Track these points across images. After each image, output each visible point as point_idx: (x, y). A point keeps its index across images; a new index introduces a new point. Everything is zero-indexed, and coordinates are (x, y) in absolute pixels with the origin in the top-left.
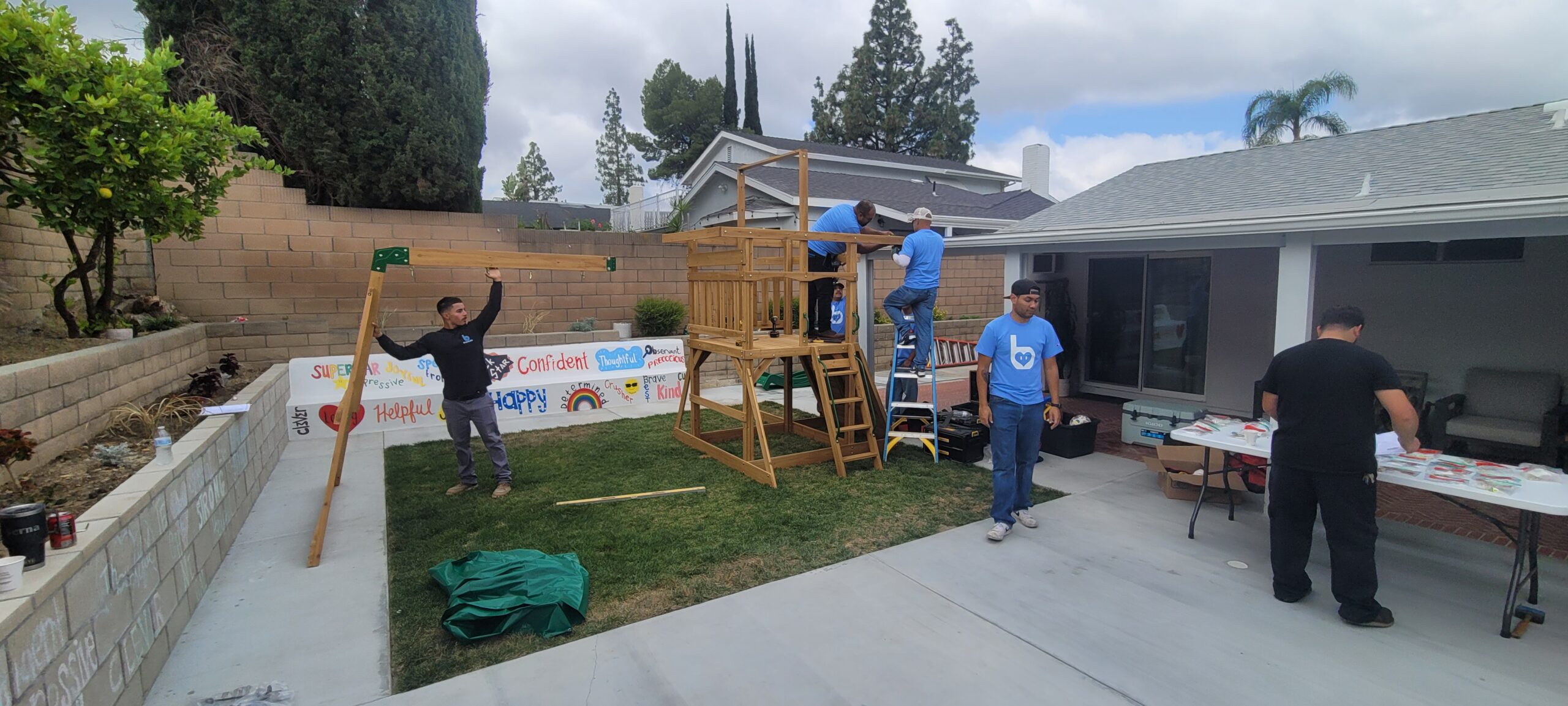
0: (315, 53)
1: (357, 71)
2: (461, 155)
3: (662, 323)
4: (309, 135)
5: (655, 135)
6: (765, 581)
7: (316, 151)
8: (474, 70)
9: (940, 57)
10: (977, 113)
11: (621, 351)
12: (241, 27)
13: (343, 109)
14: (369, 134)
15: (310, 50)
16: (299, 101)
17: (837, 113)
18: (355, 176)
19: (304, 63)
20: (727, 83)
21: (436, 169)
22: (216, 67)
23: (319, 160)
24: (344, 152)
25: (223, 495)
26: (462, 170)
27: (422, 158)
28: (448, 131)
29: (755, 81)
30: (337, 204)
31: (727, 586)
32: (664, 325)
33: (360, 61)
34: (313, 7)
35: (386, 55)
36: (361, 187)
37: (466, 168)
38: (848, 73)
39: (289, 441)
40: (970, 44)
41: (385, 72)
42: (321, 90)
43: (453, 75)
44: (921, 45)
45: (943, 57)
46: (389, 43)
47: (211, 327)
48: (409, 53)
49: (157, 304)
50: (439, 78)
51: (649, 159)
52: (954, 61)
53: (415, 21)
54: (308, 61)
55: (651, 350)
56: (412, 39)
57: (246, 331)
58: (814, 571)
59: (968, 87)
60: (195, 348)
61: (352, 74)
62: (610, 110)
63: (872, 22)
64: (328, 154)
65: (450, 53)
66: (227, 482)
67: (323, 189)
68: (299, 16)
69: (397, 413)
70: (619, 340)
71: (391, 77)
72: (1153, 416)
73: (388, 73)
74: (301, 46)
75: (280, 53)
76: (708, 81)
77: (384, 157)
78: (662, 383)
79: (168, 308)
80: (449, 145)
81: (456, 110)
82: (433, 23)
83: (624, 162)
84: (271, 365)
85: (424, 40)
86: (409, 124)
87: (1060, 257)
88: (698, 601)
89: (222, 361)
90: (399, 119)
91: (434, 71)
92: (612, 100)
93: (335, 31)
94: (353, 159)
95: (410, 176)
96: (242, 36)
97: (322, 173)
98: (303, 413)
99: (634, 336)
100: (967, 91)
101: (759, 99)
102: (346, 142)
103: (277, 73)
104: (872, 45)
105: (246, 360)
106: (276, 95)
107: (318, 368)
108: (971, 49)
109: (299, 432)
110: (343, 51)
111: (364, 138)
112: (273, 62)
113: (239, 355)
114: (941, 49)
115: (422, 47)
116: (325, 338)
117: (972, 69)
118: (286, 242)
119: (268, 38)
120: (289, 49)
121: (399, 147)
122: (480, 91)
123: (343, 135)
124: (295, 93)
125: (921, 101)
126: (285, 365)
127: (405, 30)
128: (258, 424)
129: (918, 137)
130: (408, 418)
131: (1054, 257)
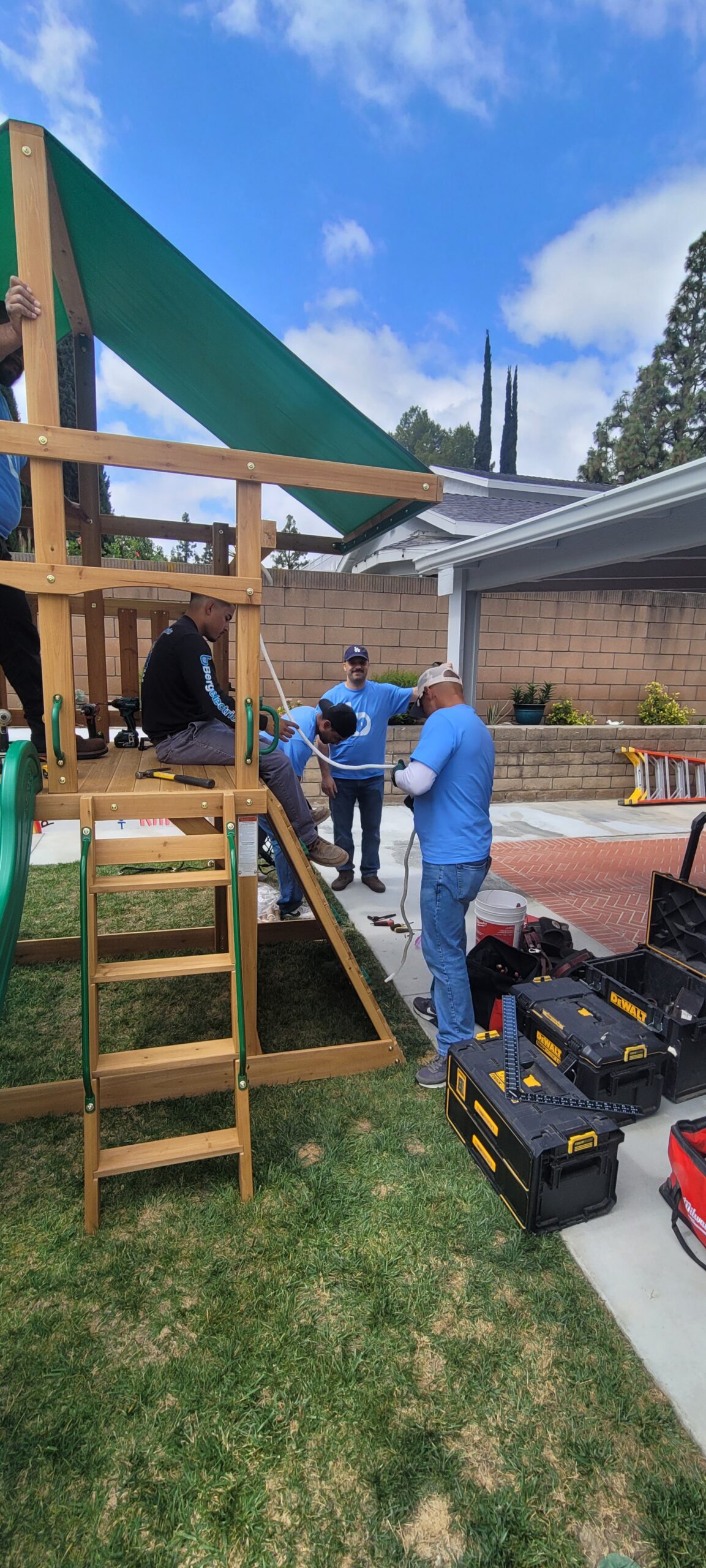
17: (609, 455)
29: (515, 426)
38: (629, 402)
63: (668, 332)
76: (458, 430)
104: (664, 361)
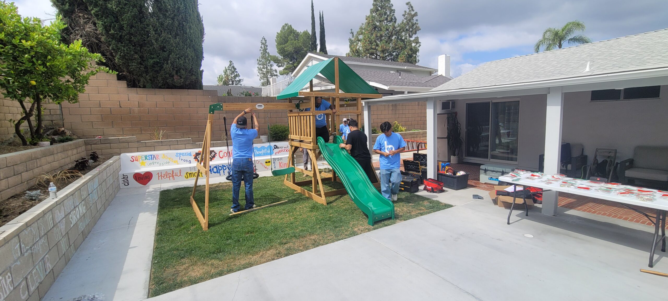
0: (128, 22)
1: (147, 30)
2: (192, 65)
3: (281, 135)
4: (127, 57)
5: (282, 56)
6: (317, 246)
7: (130, 64)
8: (197, 28)
9: (404, 19)
10: (420, 43)
11: (263, 148)
12: (96, 12)
13: (141, 46)
14: (152, 56)
15: (126, 21)
16: (122, 43)
17: (359, 44)
18: (147, 75)
19: (124, 27)
20: (312, 33)
21: (182, 71)
22: (87, 29)
23: (131, 68)
24: (142, 64)
25: (84, 212)
26: (193, 71)
27: (175, 66)
28: (186, 54)
29: (324, 32)
30: (140, 87)
31: (300, 248)
32: (282, 136)
33: (148, 25)
34: (127, 2)
35: (159, 22)
36: (150, 80)
37: (195, 70)
38: (364, 27)
39: (120, 189)
40: (416, 13)
41: (158, 30)
42: (132, 38)
43: (188, 30)
44: (395, 14)
45: (405, 19)
46: (160, 17)
47: (87, 141)
48: (168, 21)
49: (63, 131)
50: (182, 32)
51: (279, 66)
52: (410, 20)
53: (171, 7)
54: (125, 26)
55: (276, 147)
56: (170, 15)
57: (102, 142)
58: (339, 241)
59: (416, 31)
60: (79, 150)
61: (144, 31)
62: (263, 47)
64: (135, 66)
65: (186, 21)
66: (86, 207)
67: (134, 81)
68: (121, 6)
69: (167, 176)
70: (263, 143)
71: (161, 32)
72: (493, 171)
73: (160, 30)
74: (122, 19)
75: (113, 22)
76: (304, 32)
77: (159, 66)
78: (281, 161)
79: (68, 133)
80: (187, 61)
81: (190, 45)
82: (179, 8)
83: (269, 68)
84: (113, 156)
85: (175, 15)
86: (169, 51)
87: (454, 102)
88: (286, 255)
89: (91, 155)
90: (165, 50)
91: (180, 28)
92: (263, 41)
93: (136, 12)
94: (146, 67)
95: (171, 74)
96: (97, 16)
97: (133, 74)
98: (126, 176)
99: (269, 141)
100: (415, 33)
101: (326, 39)
102: (143, 60)
103: (112, 32)
104: (374, 14)
105: (102, 155)
106: (112, 41)
107: (133, 157)
108: (417, 15)
109: (125, 185)
110: (141, 21)
111: (150, 58)
112: (110, 26)
113: (98, 152)
114: (404, 15)
115: (174, 18)
116: (136, 145)
117: (417, 24)
118: (118, 104)
119: (108, 16)
120: (117, 21)
121: (166, 62)
122: (200, 37)
123: (141, 57)
124: (120, 39)
125: (395, 38)
126: (119, 156)
127: (167, 11)
128: (104, 181)
129: (394, 54)
130: (171, 178)
131: (451, 102)
